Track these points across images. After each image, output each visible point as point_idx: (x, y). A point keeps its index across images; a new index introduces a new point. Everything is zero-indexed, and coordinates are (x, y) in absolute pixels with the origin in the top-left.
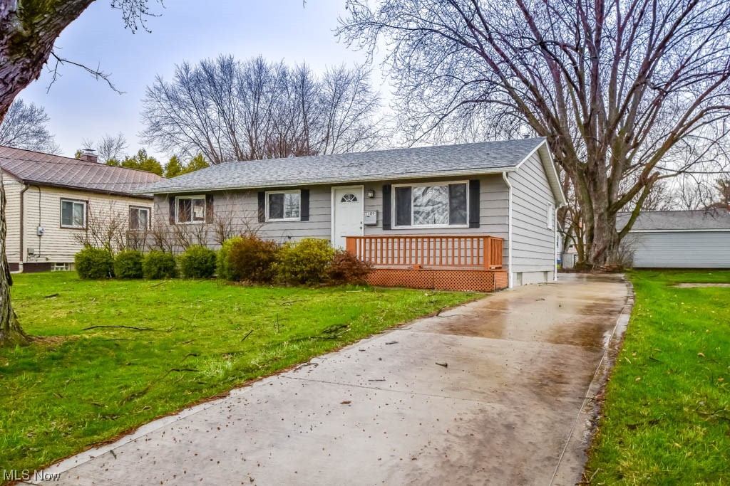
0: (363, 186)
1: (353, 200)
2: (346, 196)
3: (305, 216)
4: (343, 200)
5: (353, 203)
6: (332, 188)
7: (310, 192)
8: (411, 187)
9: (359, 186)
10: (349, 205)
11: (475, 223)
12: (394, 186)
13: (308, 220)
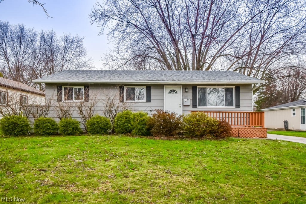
0: (182, 86)
1: (175, 93)
2: (171, 91)
3: (149, 100)
4: (169, 93)
5: (175, 94)
6: (165, 86)
7: (152, 88)
8: (206, 88)
9: (179, 86)
10: (173, 95)
11: (238, 106)
12: (198, 87)
13: (150, 102)
